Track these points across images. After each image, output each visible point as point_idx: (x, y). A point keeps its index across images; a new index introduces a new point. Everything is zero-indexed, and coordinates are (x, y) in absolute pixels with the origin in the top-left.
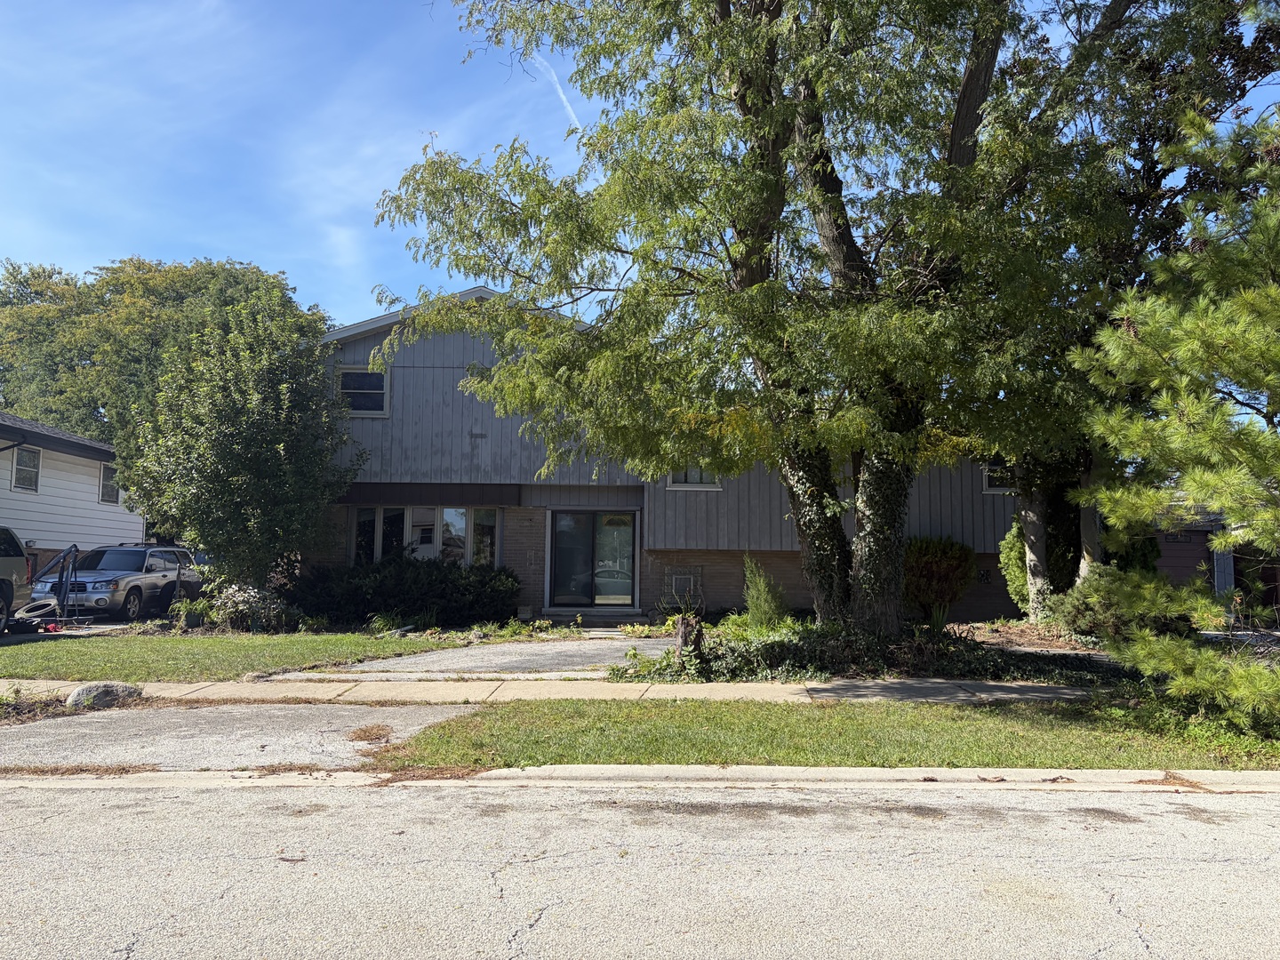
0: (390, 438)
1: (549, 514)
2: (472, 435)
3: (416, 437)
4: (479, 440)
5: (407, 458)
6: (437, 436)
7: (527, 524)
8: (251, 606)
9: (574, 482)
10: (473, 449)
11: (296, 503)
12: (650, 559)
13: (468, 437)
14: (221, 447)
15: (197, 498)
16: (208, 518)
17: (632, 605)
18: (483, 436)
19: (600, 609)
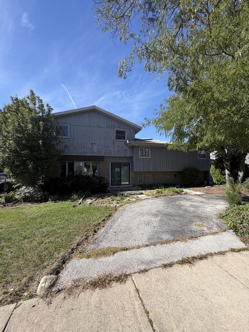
0: (70, 144)
1: (110, 163)
2: (92, 144)
3: (77, 144)
4: (94, 145)
5: (75, 149)
6: (83, 143)
7: (105, 166)
8: (31, 194)
9: (117, 156)
10: (92, 147)
11: (45, 160)
12: (133, 174)
13: (91, 144)
14: (18, 141)
15: (8, 157)
16: (13, 165)
17: (130, 184)
18: (94, 144)
19: (123, 186)
